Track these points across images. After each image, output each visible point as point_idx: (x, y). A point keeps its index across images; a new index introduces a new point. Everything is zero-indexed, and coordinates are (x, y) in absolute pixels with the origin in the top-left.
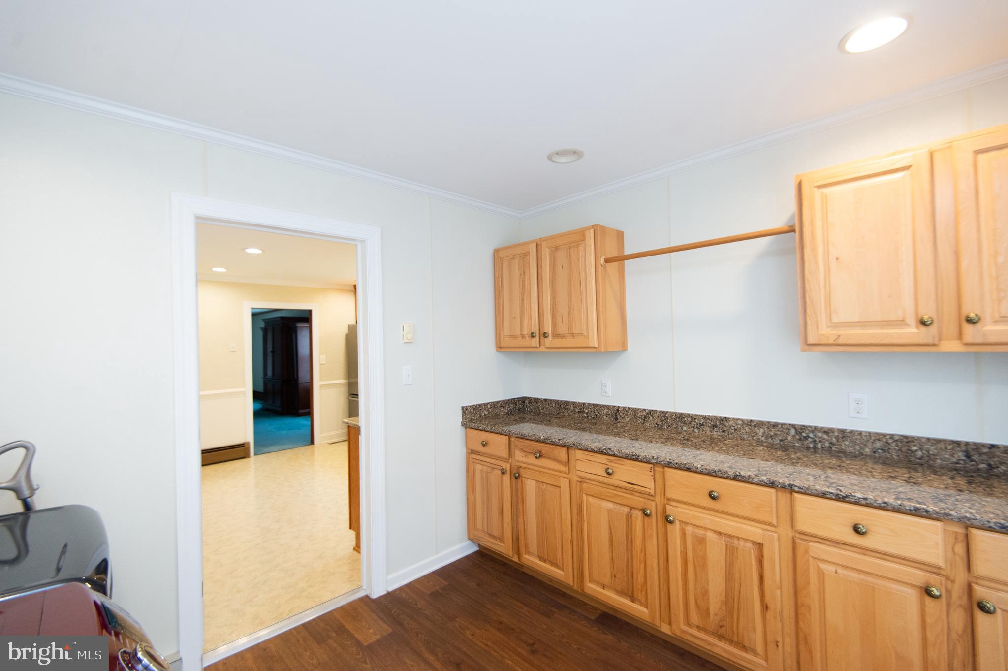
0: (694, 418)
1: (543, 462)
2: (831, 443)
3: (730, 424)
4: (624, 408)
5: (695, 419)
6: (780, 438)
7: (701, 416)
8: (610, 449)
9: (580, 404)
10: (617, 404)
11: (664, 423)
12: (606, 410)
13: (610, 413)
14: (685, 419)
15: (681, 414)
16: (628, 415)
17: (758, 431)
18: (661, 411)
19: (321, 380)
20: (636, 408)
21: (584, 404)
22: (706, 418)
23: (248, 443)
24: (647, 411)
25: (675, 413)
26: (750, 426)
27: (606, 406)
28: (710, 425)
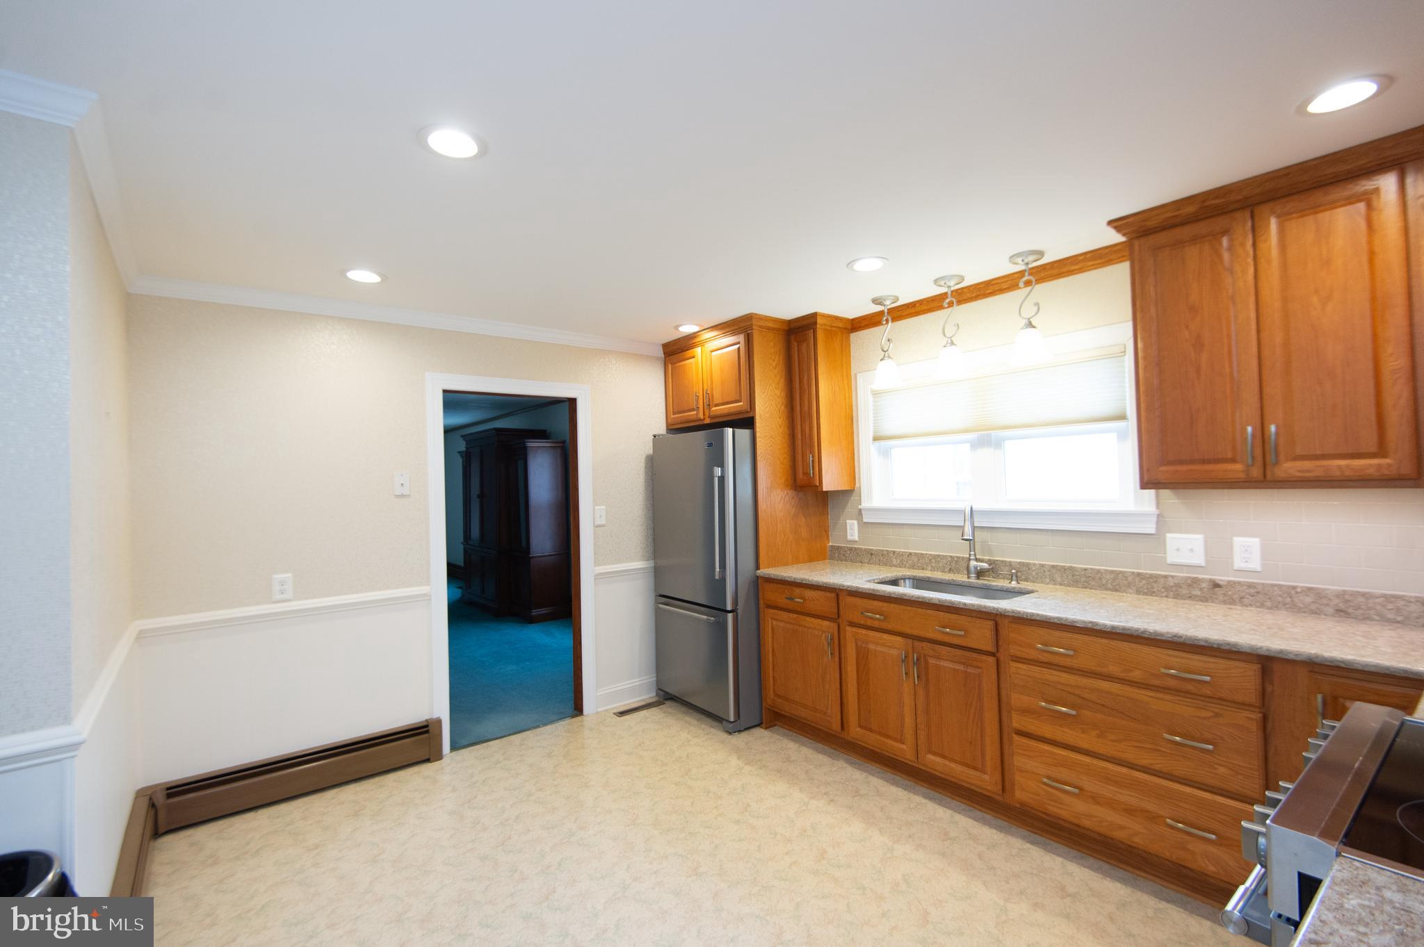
19: (597, 563)
23: (438, 722)
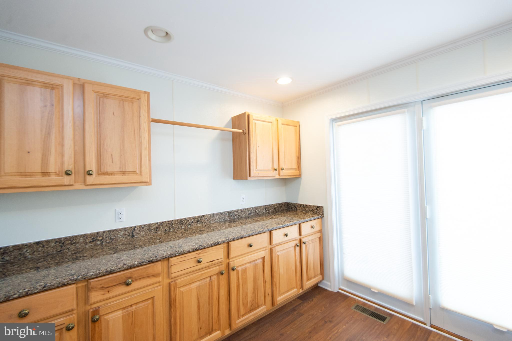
0: (187, 220)
1: (135, 285)
2: (238, 215)
3: (205, 218)
4: (140, 226)
5: (189, 220)
6: (224, 218)
7: (192, 218)
8: (201, 246)
9: (92, 235)
10: (133, 225)
11: (170, 228)
12: (123, 232)
13: (127, 234)
14: (183, 222)
15: (181, 219)
16: (143, 230)
17: (216, 218)
18: (168, 221)
20: (150, 224)
21: (98, 233)
22: (194, 218)
24: (158, 224)
25: (177, 220)
26: (213, 216)
27: (123, 229)
28: (196, 221)
